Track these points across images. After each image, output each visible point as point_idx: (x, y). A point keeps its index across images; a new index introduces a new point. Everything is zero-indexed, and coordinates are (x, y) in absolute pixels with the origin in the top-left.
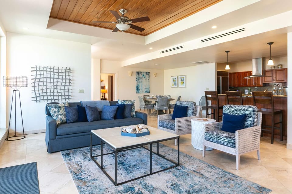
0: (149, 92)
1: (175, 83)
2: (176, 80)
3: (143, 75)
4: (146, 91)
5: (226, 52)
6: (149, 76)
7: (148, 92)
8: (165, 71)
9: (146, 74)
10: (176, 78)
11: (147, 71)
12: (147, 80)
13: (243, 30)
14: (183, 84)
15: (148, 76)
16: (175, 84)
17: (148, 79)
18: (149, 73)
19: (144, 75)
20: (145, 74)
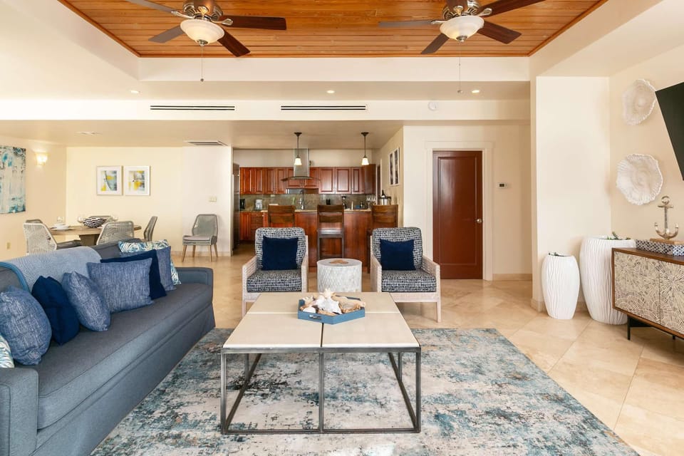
0: (24, 210)
1: (112, 183)
2: (116, 177)
3: (6, 158)
4: (13, 208)
5: (295, 133)
6: (25, 160)
7: (20, 209)
8: (69, 149)
9: (16, 154)
10: (115, 172)
11: (19, 146)
12: (19, 174)
13: (362, 108)
14: (142, 188)
15: (19, 159)
16: (112, 186)
17: (19, 170)
18: (24, 150)
19: (8, 156)
20: (10, 154)
